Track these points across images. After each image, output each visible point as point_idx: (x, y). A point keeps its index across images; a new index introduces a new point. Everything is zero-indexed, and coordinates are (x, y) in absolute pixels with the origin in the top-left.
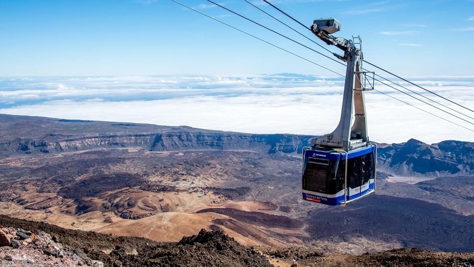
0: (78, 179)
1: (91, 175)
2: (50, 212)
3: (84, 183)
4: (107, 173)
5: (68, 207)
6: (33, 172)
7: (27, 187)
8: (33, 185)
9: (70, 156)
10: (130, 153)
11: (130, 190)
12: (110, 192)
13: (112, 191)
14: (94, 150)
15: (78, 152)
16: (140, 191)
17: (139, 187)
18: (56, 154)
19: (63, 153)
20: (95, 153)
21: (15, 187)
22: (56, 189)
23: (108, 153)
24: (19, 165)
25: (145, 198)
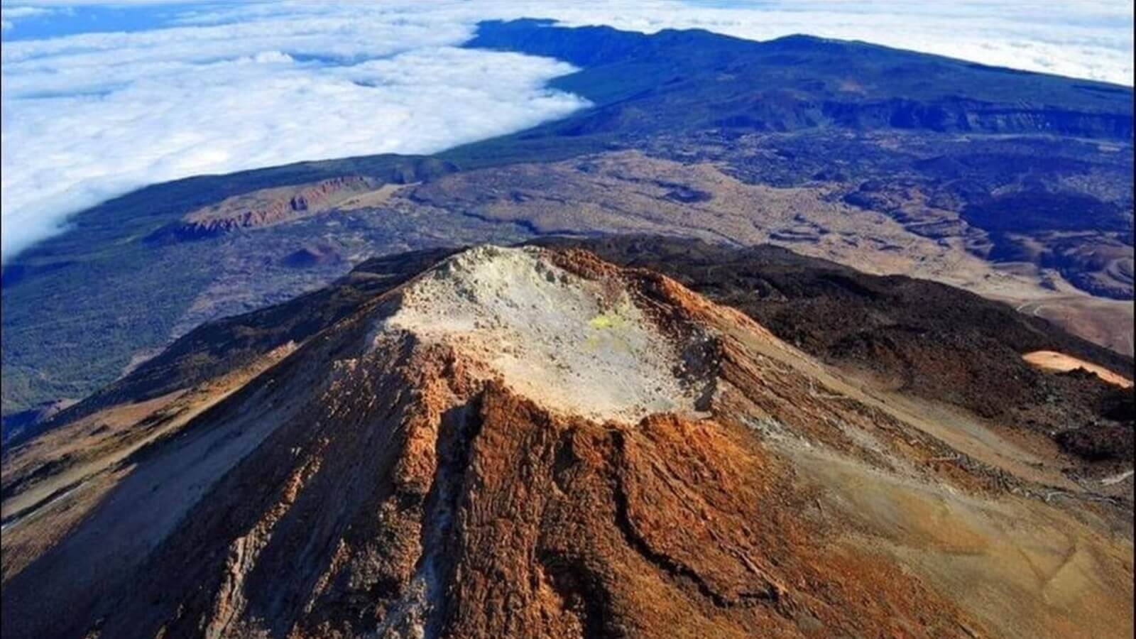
0: (996, 192)
1: (1020, 190)
2: (947, 245)
3: (1006, 202)
4: (1050, 190)
5: (977, 243)
6: (920, 165)
7: (911, 192)
8: (921, 191)
9: (982, 143)
10: (1101, 152)
11: (1099, 238)
12: (1057, 234)
13: (1061, 232)
14: (1028, 136)
15: (996, 137)
16: (1118, 243)
17: (1115, 234)
18: (957, 135)
19: (971, 135)
20: (1029, 142)
21: (893, 190)
22: (956, 205)
23: (1056, 146)
24: (894, 147)
25: (1125, 259)
